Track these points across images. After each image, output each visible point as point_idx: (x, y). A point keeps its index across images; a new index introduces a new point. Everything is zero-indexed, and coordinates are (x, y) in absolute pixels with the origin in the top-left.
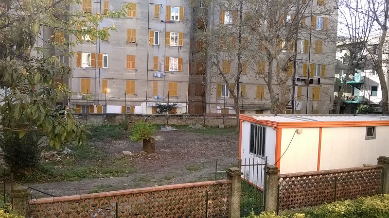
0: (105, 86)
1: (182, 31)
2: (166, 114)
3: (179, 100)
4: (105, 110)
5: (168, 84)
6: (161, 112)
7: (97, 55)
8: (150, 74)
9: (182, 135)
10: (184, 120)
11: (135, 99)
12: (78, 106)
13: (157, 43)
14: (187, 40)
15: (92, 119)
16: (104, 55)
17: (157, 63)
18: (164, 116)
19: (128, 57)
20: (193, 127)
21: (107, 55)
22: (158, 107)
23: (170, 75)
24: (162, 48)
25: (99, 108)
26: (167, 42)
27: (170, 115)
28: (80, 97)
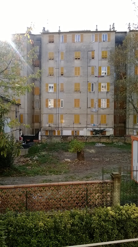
0: (62, 118)
1: (109, 81)
2: (99, 135)
3: (108, 126)
4: (62, 133)
5: (100, 116)
6: (96, 134)
7: (57, 100)
8: (89, 110)
9: (108, 149)
10: (111, 139)
11: (79, 126)
12: (47, 131)
13: (93, 90)
14: (112, 87)
15: (54, 139)
16: (61, 100)
17: (93, 103)
18: (97, 136)
19: (75, 100)
20: (117, 144)
21: (63, 100)
22: (93, 131)
23: (102, 110)
24: (96, 93)
25: (59, 132)
26: (100, 89)
27: (101, 136)
28: (47, 125)
